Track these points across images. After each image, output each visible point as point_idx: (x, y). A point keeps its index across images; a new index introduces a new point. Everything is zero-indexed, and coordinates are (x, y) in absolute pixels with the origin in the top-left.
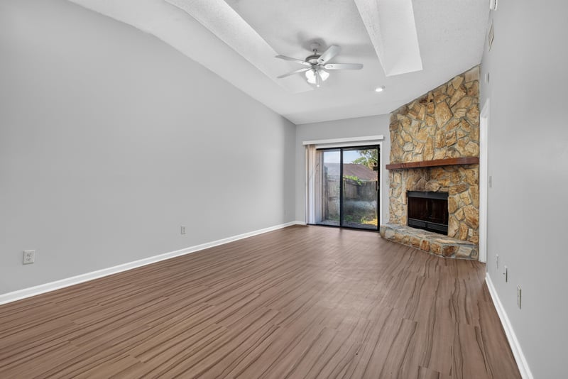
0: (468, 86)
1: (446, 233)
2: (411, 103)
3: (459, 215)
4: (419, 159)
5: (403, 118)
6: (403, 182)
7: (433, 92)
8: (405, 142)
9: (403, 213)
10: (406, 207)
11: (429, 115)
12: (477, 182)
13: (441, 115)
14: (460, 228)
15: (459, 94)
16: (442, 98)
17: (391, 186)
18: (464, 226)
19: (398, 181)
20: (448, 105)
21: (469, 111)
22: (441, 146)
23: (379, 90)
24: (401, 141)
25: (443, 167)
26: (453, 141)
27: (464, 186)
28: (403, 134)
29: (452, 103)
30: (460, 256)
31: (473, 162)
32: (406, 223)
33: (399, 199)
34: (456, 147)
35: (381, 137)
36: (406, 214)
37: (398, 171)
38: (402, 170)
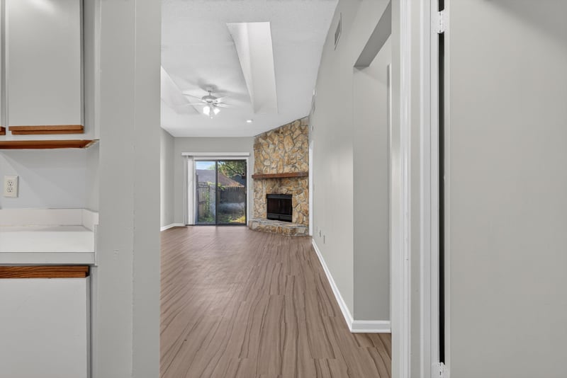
0: (303, 128)
1: (291, 221)
2: (268, 132)
3: (298, 208)
4: (274, 172)
5: (263, 141)
6: (264, 188)
7: (283, 127)
8: (265, 159)
9: (263, 210)
10: (266, 206)
11: (280, 142)
12: (308, 187)
13: (288, 144)
14: (299, 217)
15: (298, 132)
16: (289, 132)
17: (255, 191)
18: (301, 214)
19: (260, 187)
20: (292, 138)
21: (303, 143)
22: (288, 164)
23: (249, 121)
24: (262, 158)
25: (289, 178)
26: (295, 161)
27: (301, 190)
28: (264, 153)
29: (294, 137)
30: (300, 234)
31: (305, 175)
32: (266, 217)
33: (261, 200)
34: (297, 165)
35: (248, 154)
36: (266, 211)
37: (260, 180)
38: (263, 179)
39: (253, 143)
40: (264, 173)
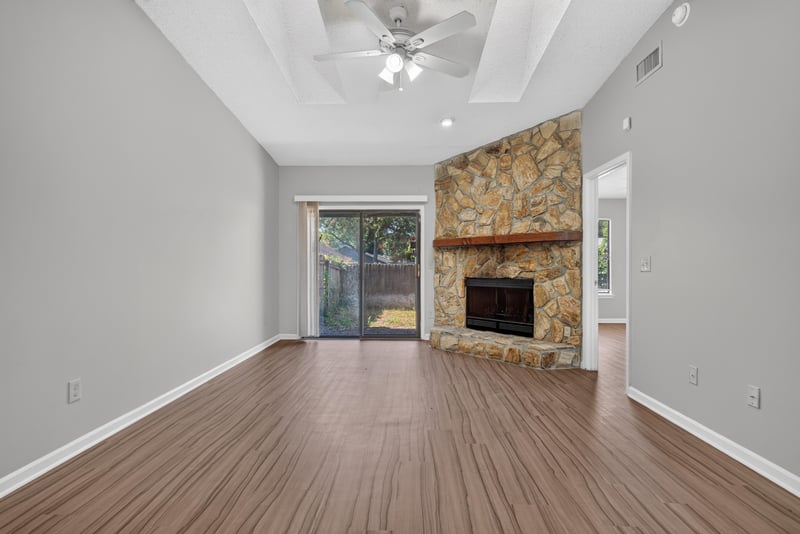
0: (564, 136)
1: (530, 335)
2: (472, 152)
3: (550, 308)
4: (487, 232)
5: (459, 172)
6: (459, 265)
7: (509, 139)
8: (463, 208)
9: (458, 310)
10: (463, 301)
11: (502, 170)
12: (579, 264)
13: (524, 173)
14: (553, 328)
15: (551, 145)
16: (525, 149)
17: (438, 271)
18: (558, 324)
19: (451, 264)
20: (534, 159)
21: (566, 169)
22: (523, 214)
23: (447, 123)
24: (455, 206)
25: (526, 244)
26: (541, 208)
27: (558, 270)
28: (459, 195)
29: (541, 156)
30: (562, 365)
31: (574, 238)
32: (464, 323)
33: (453, 289)
34: (547, 217)
35: (424, 198)
36: (464, 311)
37: (449, 249)
38: (457, 248)
39: (432, 179)
40: (460, 235)
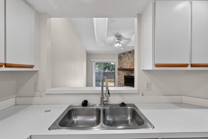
2: (126, 52)
4: (129, 67)
5: (123, 56)
6: (123, 73)
8: (124, 63)
10: (124, 80)
11: (131, 56)
17: (119, 74)
19: (121, 73)
23: (122, 48)
24: (122, 62)
28: (123, 60)
32: (124, 84)
33: (122, 78)
35: (116, 60)
36: (124, 82)
37: (121, 70)
38: (123, 70)
39: (117, 57)
40: (123, 68)
